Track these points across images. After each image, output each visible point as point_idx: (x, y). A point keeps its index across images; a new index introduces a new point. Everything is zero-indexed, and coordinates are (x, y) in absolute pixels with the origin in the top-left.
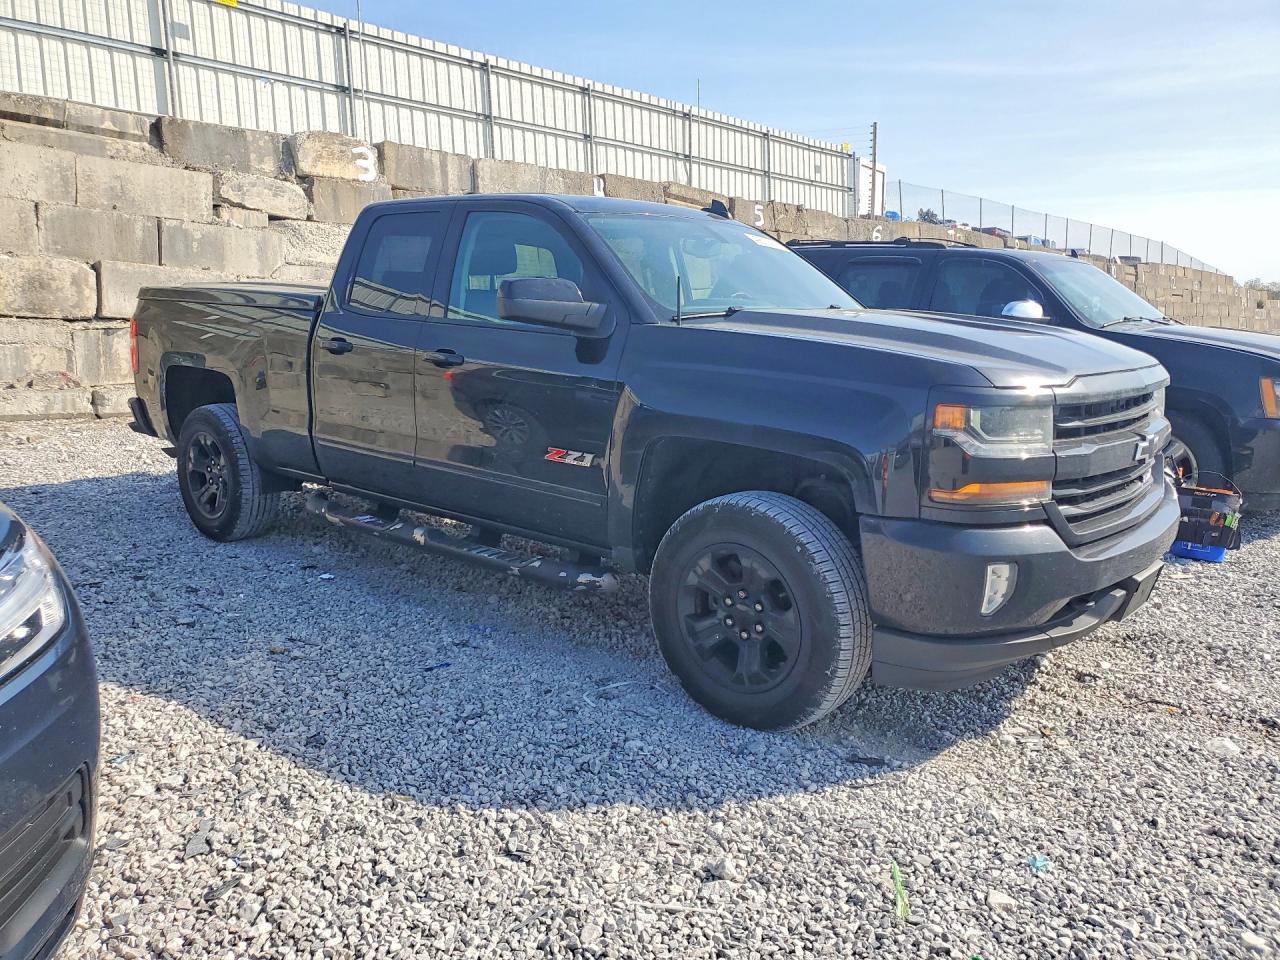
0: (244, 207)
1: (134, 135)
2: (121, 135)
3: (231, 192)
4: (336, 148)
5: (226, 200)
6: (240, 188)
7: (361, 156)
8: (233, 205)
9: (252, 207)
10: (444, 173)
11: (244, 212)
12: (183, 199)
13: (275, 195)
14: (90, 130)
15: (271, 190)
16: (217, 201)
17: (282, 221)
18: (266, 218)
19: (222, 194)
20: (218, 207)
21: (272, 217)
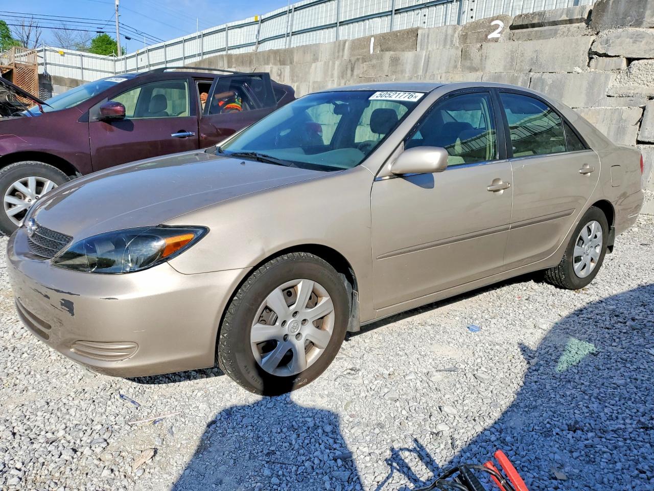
0: (606, 55)
1: (577, 19)
2: (571, 21)
3: (600, 46)
5: (596, 53)
6: (607, 41)
8: (600, 55)
9: (612, 55)
11: (608, 59)
12: (569, 57)
13: (634, 42)
14: (555, 23)
15: (632, 38)
16: (592, 54)
17: (633, 62)
18: (625, 62)
19: (594, 49)
20: (591, 59)
21: (630, 60)
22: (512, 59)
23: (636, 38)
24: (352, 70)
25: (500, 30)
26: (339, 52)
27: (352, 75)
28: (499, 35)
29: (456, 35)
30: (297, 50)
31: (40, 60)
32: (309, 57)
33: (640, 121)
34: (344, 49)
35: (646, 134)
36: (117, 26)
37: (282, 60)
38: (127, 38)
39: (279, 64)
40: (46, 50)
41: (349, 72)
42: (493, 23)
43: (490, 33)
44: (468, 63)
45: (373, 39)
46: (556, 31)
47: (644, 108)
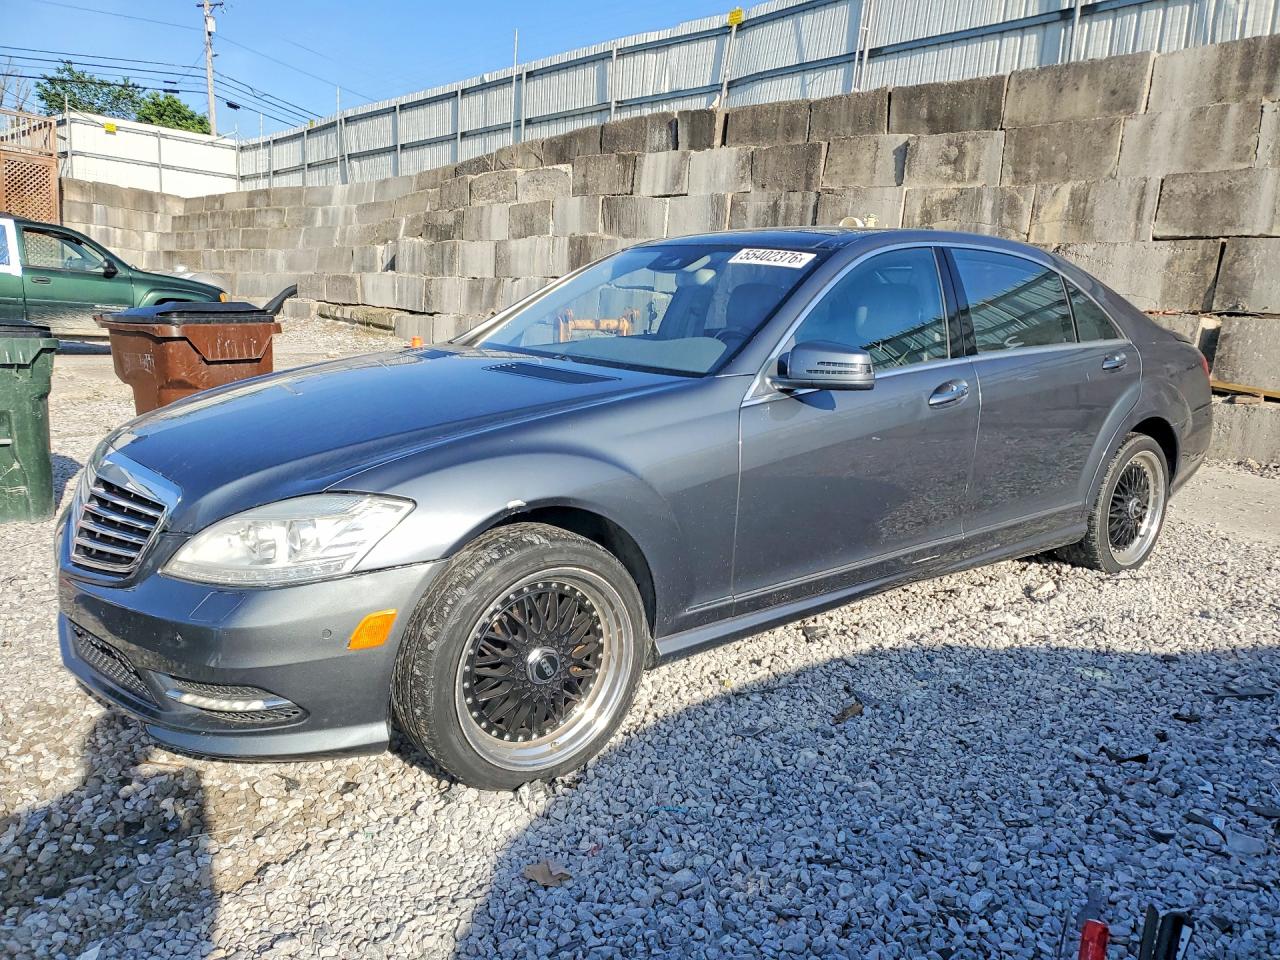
30: (1020, 83)
31: (61, 147)
36: (211, 80)
37: (940, 114)
38: (232, 105)
40: (73, 121)
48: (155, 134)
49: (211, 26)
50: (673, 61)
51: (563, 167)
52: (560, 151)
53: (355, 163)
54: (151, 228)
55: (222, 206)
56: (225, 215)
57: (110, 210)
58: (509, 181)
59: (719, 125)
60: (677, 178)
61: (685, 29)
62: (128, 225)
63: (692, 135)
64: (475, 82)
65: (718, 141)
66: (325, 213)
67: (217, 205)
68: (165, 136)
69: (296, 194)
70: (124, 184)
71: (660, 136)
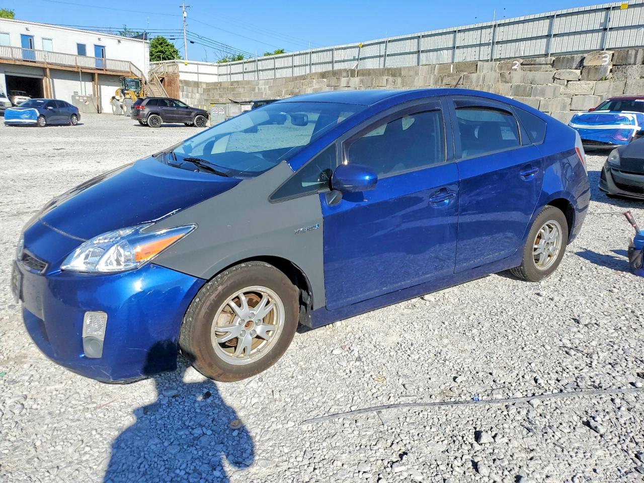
1: (549, 63)
2: (547, 64)
3: (557, 76)
4: (597, 56)
6: (560, 74)
7: (605, 57)
8: (557, 79)
9: (562, 79)
10: (636, 57)
11: (560, 80)
13: (569, 75)
14: (540, 64)
16: (554, 78)
17: (570, 82)
18: (566, 81)
19: (555, 77)
20: (554, 80)
21: (568, 81)
22: (524, 78)
23: (570, 73)
24: (442, 81)
25: (517, 65)
26: (431, 71)
27: (442, 83)
28: (517, 68)
29: (497, 66)
32: (412, 73)
33: (571, 104)
34: (434, 70)
35: (573, 107)
37: (393, 73)
39: (391, 75)
41: (440, 81)
42: (514, 62)
43: (513, 66)
44: (504, 80)
45: (452, 66)
46: (541, 68)
47: (572, 99)
48: (197, 64)
49: (185, 14)
50: (348, 52)
51: (324, 80)
52: (323, 75)
53: (261, 72)
54: (198, 93)
55: (221, 86)
56: (224, 88)
57: (188, 88)
58: (311, 82)
59: (356, 73)
60: (348, 83)
61: (350, 45)
62: (192, 92)
63: (351, 74)
64: (298, 53)
65: (356, 76)
66: (258, 88)
67: (219, 85)
68: (199, 64)
69: (248, 82)
70: (191, 80)
71: (344, 74)
